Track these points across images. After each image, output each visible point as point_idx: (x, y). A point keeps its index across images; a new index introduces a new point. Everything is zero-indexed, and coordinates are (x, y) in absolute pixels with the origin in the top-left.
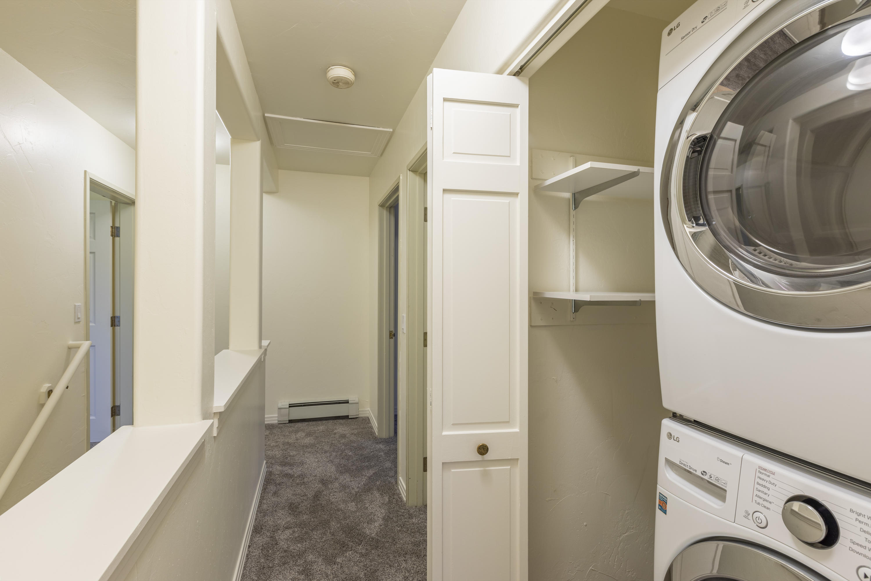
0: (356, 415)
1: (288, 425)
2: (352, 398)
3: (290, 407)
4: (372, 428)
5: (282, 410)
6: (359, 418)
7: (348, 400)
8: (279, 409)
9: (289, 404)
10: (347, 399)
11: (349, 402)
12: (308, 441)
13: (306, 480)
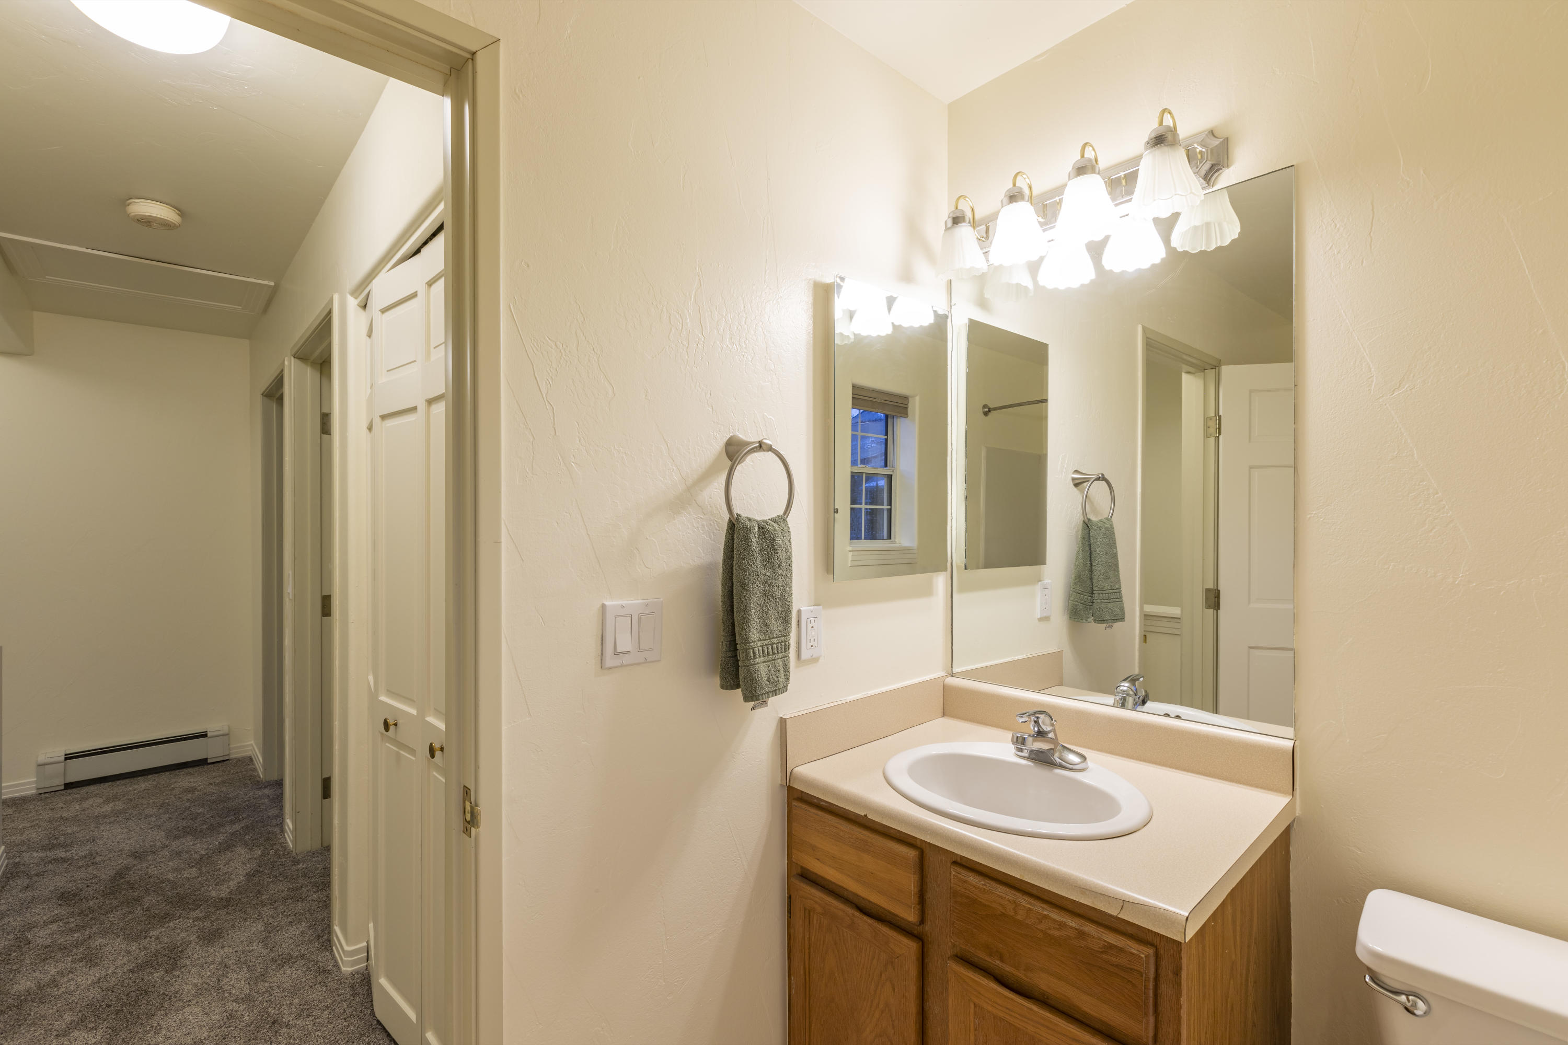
0: (224, 756)
1: (63, 792)
2: (211, 727)
3: (66, 759)
4: (255, 770)
5: (46, 766)
6: (231, 760)
7: (206, 732)
8: (39, 765)
9: (66, 755)
10: (206, 730)
11: (207, 734)
12: (107, 808)
13: (98, 859)
